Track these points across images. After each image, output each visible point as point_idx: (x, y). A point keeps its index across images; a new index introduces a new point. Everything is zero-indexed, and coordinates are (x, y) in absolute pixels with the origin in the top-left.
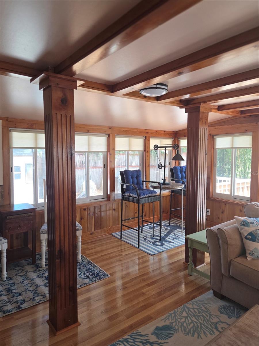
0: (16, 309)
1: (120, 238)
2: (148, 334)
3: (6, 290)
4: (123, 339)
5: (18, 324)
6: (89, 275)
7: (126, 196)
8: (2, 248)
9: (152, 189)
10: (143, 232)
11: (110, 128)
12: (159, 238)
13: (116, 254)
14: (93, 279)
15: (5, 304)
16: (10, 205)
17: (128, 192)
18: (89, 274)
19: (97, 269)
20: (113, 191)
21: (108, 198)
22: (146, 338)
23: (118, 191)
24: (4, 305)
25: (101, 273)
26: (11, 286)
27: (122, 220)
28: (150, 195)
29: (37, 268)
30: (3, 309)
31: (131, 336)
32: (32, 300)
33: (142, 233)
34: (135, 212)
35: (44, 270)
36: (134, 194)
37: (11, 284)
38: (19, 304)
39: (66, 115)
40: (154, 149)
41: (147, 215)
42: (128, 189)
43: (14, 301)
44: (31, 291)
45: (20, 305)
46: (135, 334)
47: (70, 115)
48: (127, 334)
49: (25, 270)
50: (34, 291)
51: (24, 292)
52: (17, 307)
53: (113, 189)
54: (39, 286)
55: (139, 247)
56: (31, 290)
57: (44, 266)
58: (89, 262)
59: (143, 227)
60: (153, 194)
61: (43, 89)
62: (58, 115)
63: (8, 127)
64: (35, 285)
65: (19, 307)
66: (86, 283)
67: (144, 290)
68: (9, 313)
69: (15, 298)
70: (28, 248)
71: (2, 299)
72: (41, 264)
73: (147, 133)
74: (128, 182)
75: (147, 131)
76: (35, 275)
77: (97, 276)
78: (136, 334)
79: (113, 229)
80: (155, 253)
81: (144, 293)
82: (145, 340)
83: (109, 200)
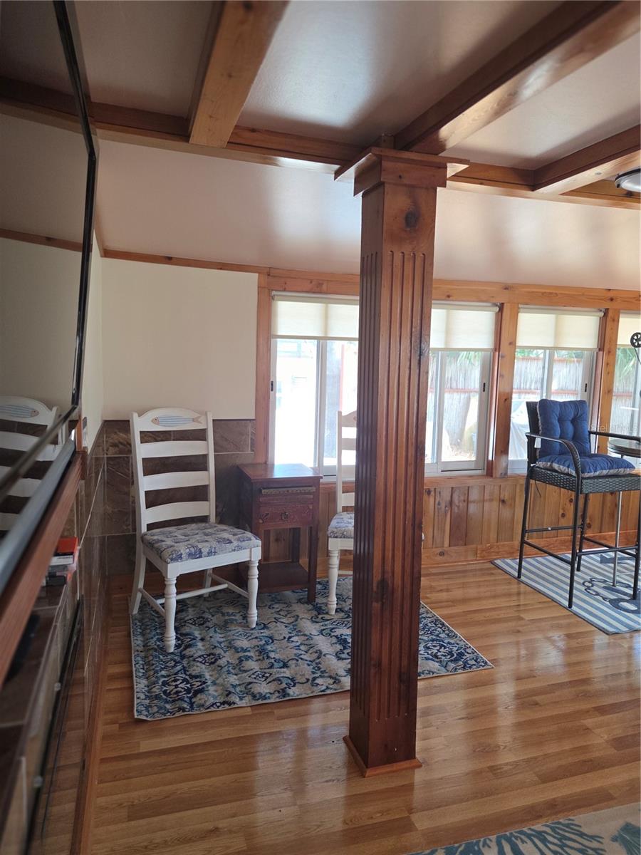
0: (277, 694)
1: (516, 574)
2: (601, 835)
3: (257, 648)
4: (530, 829)
5: (282, 728)
6: (439, 654)
7: (539, 467)
8: (251, 557)
9: (619, 456)
10: (582, 568)
11: (506, 289)
12: (632, 593)
13: (508, 613)
14: (449, 663)
15: (255, 678)
16: (267, 465)
17: (548, 457)
18: (438, 650)
19: (458, 642)
20: (502, 452)
21: (490, 469)
22: (595, 844)
23: (518, 453)
24: (254, 681)
25: (468, 653)
26: (267, 643)
27: (524, 531)
28: (612, 472)
29: (319, 614)
30: (252, 690)
31: (552, 829)
32: (310, 681)
33: (579, 570)
34: (560, 514)
35: (333, 621)
36: (564, 465)
37: (267, 639)
38: (284, 685)
39: (414, 254)
40: (633, 344)
41: (596, 525)
42: (547, 450)
43: (274, 678)
44: (306, 662)
45: (285, 688)
46: (563, 825)
47: (424, 254)
48: (543, 821)
49: (293, 614)
50: (314, 664)
51: (294, 662)
52: (279, 692)
53: (503, 446)
54: (324, 655)
55: (570, 606)
56: (306, 660)
57: (333, 613)
58: (437, 620)
59: (583, 557)
60: (621, 471)
61: (362, 193)
62: (395, 255)
63: (270, 290)
64: (315, 650)
65: (284, 693)
66: (433, 670)
67: (589, 722)
68: (264, 702)
69: (275, 670)
70: (300, 565)
71: (249, 668)
72: (326, 606)
73: (612, 300)
74: (547, 432)
75: (611, 295)
76: (315, 628)
77: (458, 658)
78: (567, 827)
79: (497, 550)
80: (618, 629)
81: (588, 729)
82: (592, 849)
83: (492, 476)
